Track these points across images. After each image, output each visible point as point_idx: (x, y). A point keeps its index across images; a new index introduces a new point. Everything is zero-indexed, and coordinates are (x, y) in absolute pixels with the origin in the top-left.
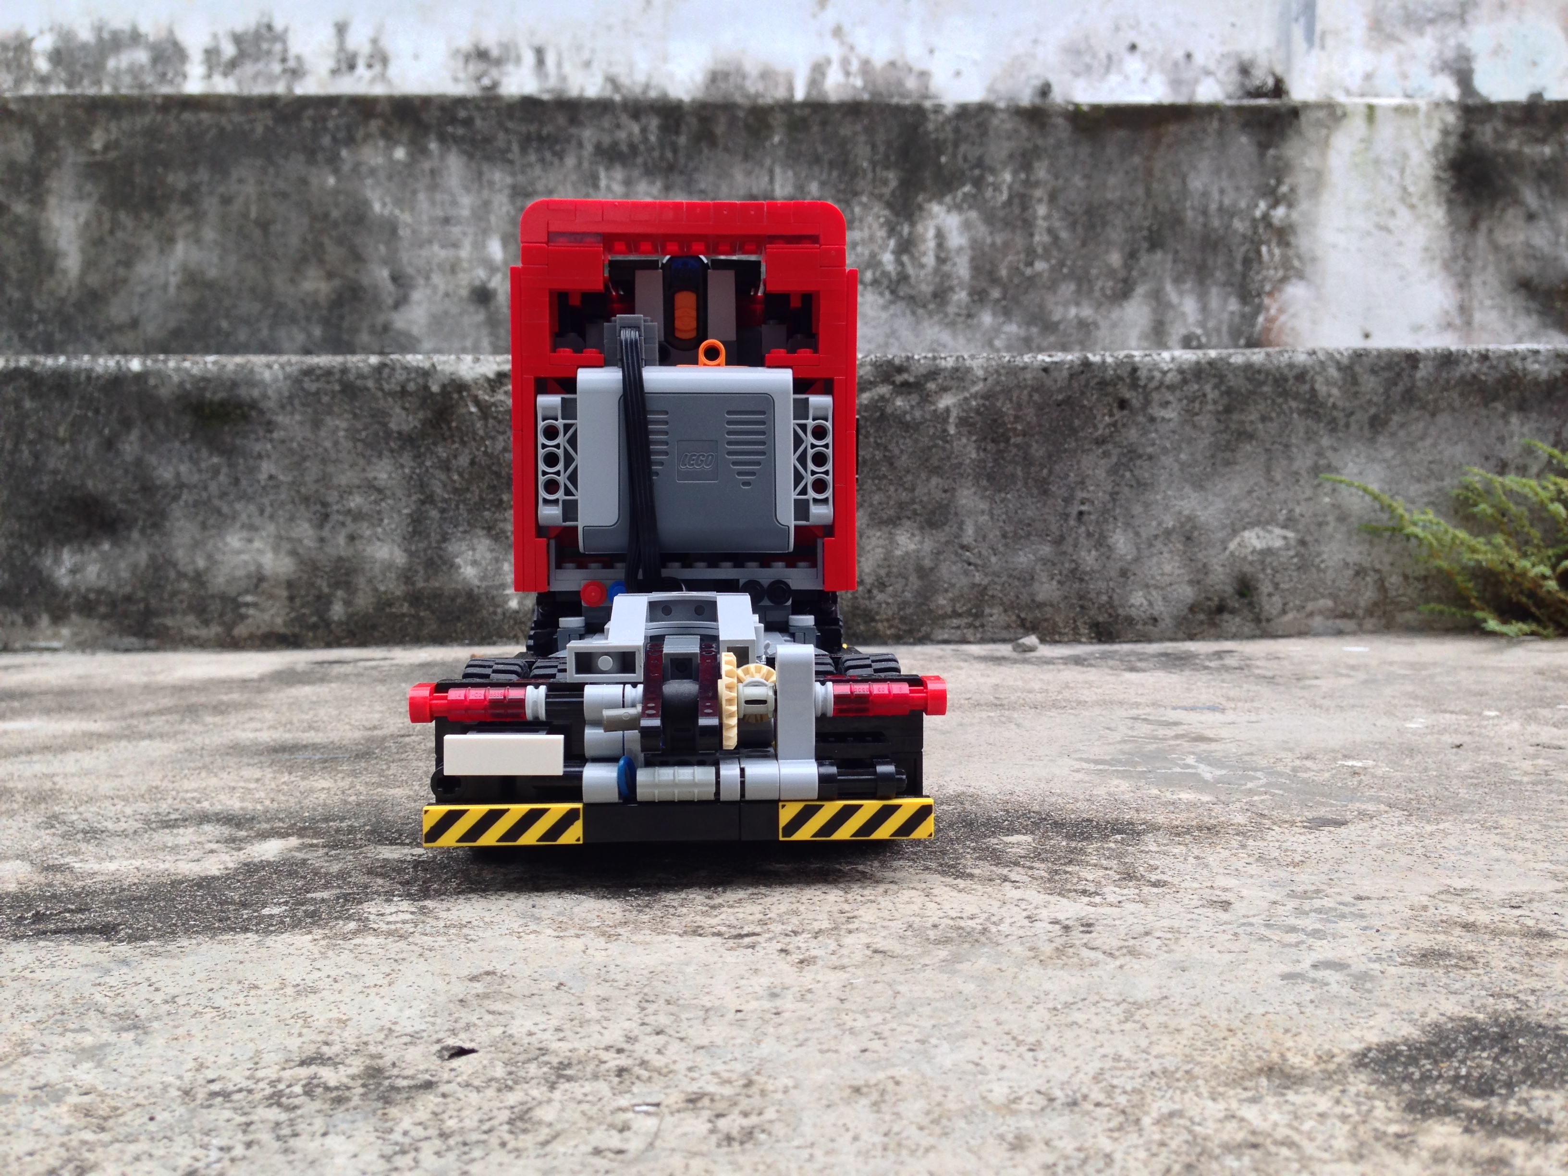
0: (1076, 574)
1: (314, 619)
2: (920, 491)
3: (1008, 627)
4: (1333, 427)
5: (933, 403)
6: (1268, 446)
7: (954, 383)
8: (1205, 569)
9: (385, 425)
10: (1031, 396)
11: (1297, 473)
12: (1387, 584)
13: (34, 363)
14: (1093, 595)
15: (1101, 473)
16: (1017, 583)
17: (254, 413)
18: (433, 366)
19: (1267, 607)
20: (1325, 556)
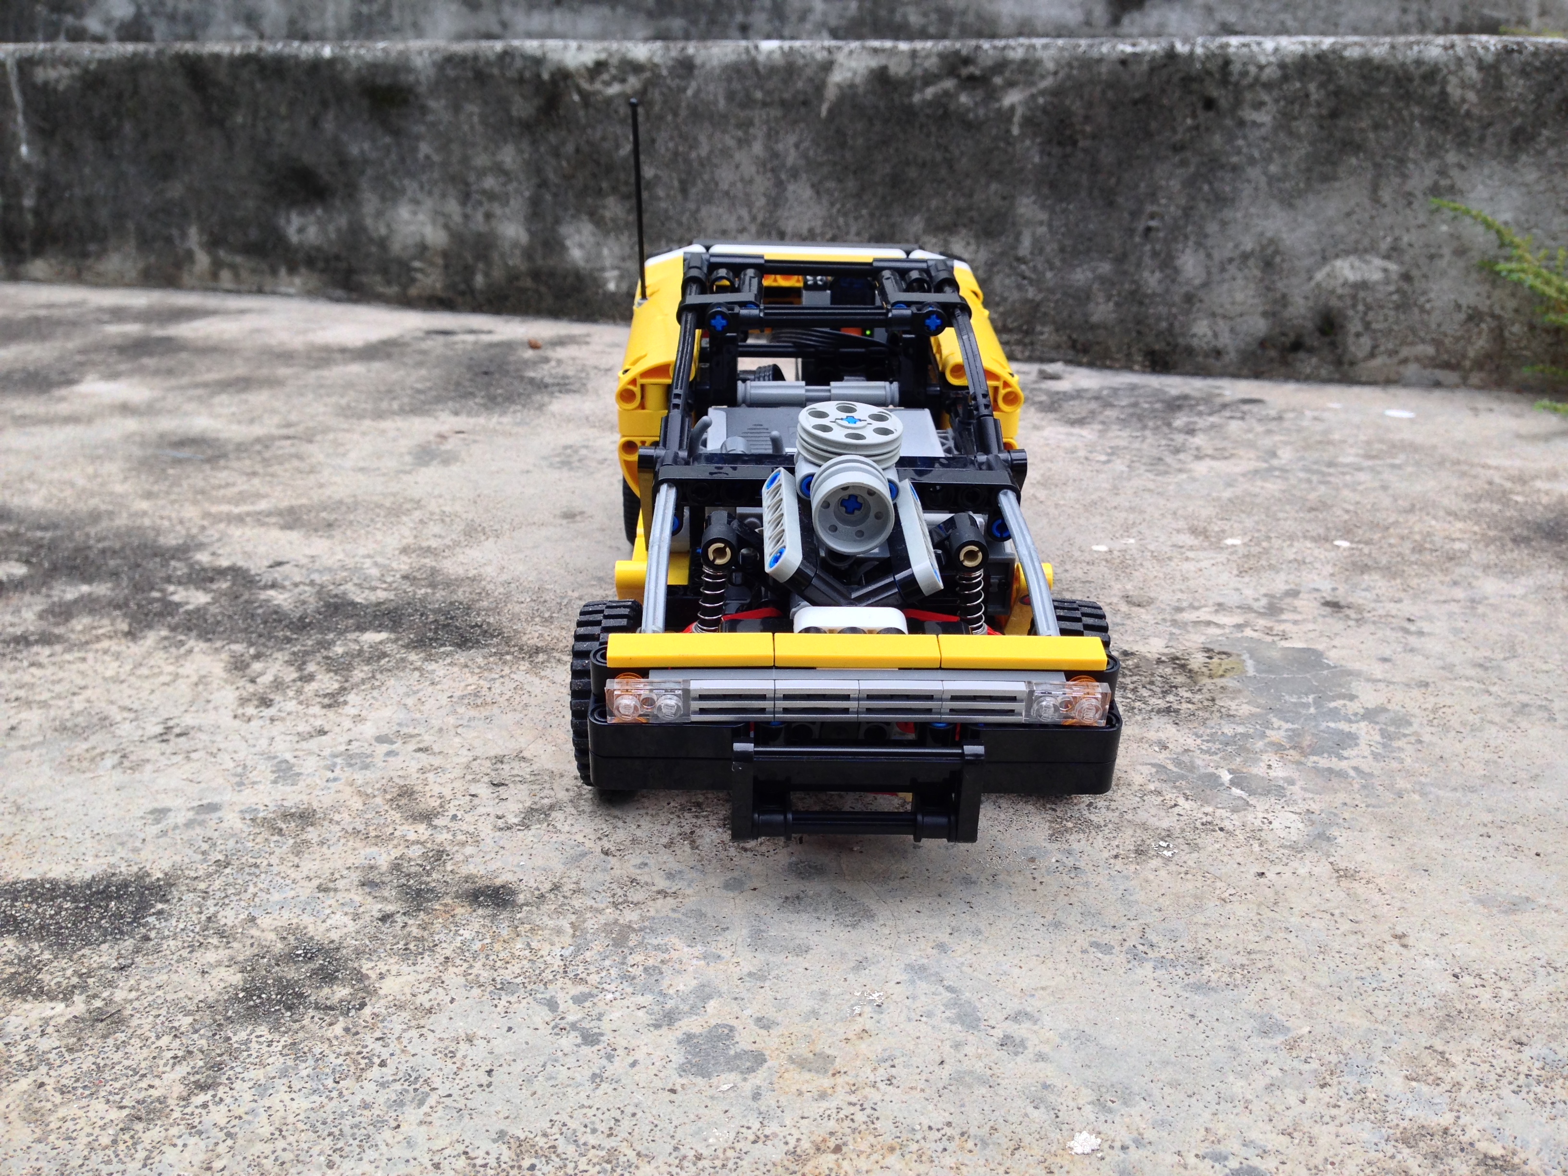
0: (1137, 296)
1: (462, 287)
2: (978, 197)
3: (1058, 347)
4: (1463, 140)
5: (998, 100)
6: (1378, 159)
7: (1021, 78)
8: (1284, 301)
9: (507, 111)
10: (1104, 92)
11: (1410, 194)
12: (1506, 334)
13: (260, 49)
14: (1152, 321)
15: (1175, 185)
16: (1070, 301)
17: (411, 98)
18: (544, 54)
19: (1353, 349)
20: (1432, 295)
